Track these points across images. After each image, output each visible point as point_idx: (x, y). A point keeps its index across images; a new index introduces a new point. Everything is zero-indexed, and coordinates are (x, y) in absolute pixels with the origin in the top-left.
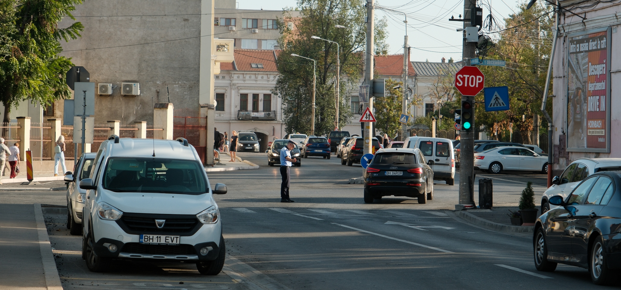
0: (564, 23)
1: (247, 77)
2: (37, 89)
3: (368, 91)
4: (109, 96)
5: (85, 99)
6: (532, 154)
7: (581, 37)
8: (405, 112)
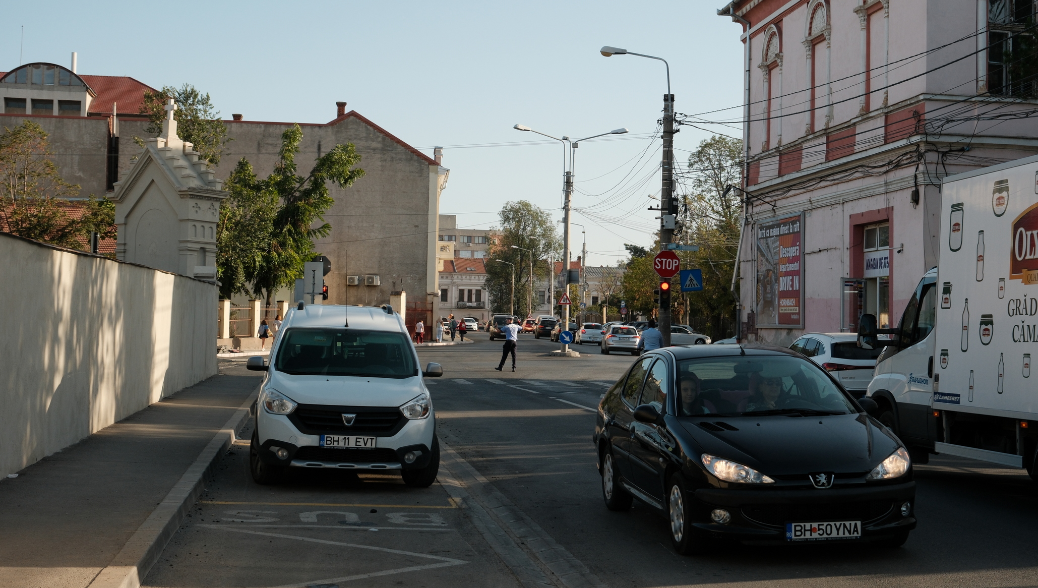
0: (752, 212)
1: (464, 277)
2: (293, 277)
3: (566, 278)
4: (356, 285)
5: (314, 277)
6: (687, 332)
7: (771, 224)
8: (583, 301)
